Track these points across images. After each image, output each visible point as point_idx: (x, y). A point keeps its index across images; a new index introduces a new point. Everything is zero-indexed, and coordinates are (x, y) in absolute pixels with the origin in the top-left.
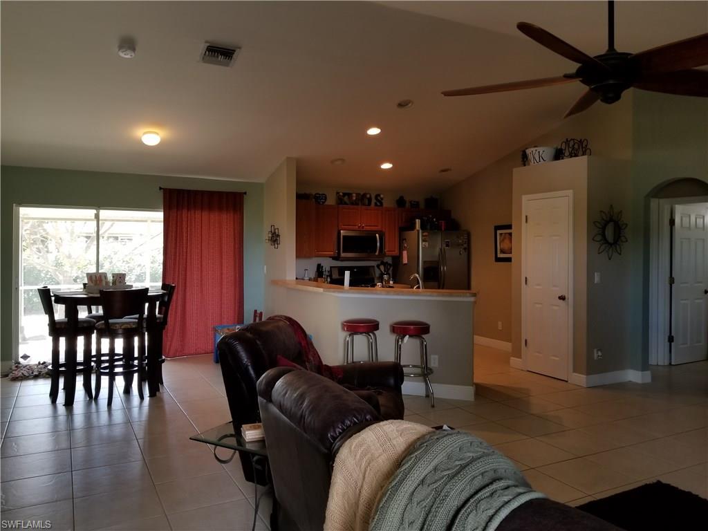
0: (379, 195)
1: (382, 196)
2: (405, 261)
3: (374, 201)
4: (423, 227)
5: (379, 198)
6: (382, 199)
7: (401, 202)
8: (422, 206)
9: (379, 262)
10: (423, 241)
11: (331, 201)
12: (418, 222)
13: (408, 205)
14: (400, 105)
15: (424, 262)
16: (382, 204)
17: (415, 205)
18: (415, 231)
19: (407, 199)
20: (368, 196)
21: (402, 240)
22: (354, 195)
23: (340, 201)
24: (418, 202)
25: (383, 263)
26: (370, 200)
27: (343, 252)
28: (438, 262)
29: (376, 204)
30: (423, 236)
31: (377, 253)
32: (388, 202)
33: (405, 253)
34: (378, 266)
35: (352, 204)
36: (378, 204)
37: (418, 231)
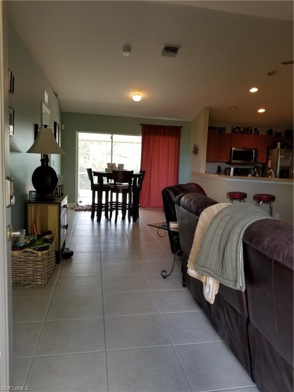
0: (257, 128)
1: (258, 129)
2: (269, 166)
3: (253, 131)
4: (282, 147)
5: (257, 130)
6: (259, 130)
7: (270, 132)
8: (283, 135)
9: (254, 167)
10: (281, 155)
11: (228, 131)
12: (279, 144)
13: (274, 134)
14: (269, 74)
15: (281, 167)
16: (258, 134)
17: (279, 134)
18: (277, 149)
19: (274, 131)
20: (250, 129)
21: (268, 154)
22: (242, 128)
23: (234, 131)
24: (280, 133)
25: (256, 167)
26: (251, 131)
27: (233, 159)
28: (289, 167)
29: (255, 133)
30: (281, 152)
31: (253, 161)
32: (262, 132)
33: (270, 162)
34: (253, 169)
35: (241, 133)
36: (256, 133)
37: (278, 149)
